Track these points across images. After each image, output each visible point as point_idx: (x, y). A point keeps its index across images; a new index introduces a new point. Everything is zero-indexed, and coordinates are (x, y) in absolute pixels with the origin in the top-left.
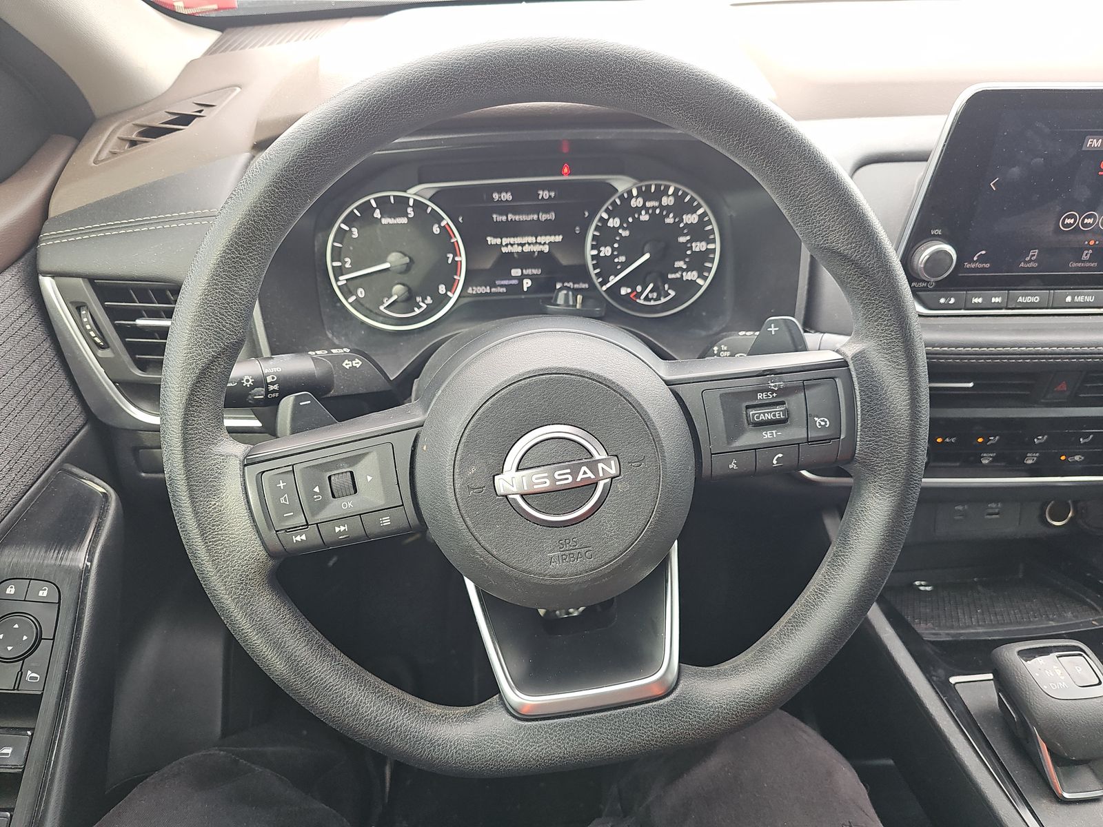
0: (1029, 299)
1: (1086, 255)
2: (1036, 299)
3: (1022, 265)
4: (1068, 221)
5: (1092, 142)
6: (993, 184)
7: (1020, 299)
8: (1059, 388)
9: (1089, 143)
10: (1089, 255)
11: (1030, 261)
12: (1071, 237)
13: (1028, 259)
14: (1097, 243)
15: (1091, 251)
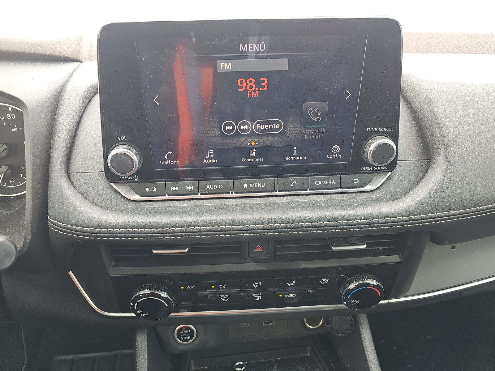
0: (214, 187)
1: (252, 153)
2: (220, 187)
3: (205, 161)
4: (228, 128)
5: (224, 65)
6: (155, 100)
7: (208, 187)
8: (256, 250)
9: (221, 66)
10: (254, 153)
11: (210, 158)
12: (235, 140)
13: (208, 157)
14: (257, 143)
15: (254, 150)
